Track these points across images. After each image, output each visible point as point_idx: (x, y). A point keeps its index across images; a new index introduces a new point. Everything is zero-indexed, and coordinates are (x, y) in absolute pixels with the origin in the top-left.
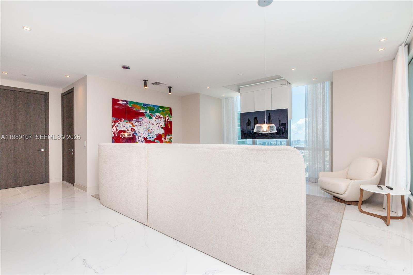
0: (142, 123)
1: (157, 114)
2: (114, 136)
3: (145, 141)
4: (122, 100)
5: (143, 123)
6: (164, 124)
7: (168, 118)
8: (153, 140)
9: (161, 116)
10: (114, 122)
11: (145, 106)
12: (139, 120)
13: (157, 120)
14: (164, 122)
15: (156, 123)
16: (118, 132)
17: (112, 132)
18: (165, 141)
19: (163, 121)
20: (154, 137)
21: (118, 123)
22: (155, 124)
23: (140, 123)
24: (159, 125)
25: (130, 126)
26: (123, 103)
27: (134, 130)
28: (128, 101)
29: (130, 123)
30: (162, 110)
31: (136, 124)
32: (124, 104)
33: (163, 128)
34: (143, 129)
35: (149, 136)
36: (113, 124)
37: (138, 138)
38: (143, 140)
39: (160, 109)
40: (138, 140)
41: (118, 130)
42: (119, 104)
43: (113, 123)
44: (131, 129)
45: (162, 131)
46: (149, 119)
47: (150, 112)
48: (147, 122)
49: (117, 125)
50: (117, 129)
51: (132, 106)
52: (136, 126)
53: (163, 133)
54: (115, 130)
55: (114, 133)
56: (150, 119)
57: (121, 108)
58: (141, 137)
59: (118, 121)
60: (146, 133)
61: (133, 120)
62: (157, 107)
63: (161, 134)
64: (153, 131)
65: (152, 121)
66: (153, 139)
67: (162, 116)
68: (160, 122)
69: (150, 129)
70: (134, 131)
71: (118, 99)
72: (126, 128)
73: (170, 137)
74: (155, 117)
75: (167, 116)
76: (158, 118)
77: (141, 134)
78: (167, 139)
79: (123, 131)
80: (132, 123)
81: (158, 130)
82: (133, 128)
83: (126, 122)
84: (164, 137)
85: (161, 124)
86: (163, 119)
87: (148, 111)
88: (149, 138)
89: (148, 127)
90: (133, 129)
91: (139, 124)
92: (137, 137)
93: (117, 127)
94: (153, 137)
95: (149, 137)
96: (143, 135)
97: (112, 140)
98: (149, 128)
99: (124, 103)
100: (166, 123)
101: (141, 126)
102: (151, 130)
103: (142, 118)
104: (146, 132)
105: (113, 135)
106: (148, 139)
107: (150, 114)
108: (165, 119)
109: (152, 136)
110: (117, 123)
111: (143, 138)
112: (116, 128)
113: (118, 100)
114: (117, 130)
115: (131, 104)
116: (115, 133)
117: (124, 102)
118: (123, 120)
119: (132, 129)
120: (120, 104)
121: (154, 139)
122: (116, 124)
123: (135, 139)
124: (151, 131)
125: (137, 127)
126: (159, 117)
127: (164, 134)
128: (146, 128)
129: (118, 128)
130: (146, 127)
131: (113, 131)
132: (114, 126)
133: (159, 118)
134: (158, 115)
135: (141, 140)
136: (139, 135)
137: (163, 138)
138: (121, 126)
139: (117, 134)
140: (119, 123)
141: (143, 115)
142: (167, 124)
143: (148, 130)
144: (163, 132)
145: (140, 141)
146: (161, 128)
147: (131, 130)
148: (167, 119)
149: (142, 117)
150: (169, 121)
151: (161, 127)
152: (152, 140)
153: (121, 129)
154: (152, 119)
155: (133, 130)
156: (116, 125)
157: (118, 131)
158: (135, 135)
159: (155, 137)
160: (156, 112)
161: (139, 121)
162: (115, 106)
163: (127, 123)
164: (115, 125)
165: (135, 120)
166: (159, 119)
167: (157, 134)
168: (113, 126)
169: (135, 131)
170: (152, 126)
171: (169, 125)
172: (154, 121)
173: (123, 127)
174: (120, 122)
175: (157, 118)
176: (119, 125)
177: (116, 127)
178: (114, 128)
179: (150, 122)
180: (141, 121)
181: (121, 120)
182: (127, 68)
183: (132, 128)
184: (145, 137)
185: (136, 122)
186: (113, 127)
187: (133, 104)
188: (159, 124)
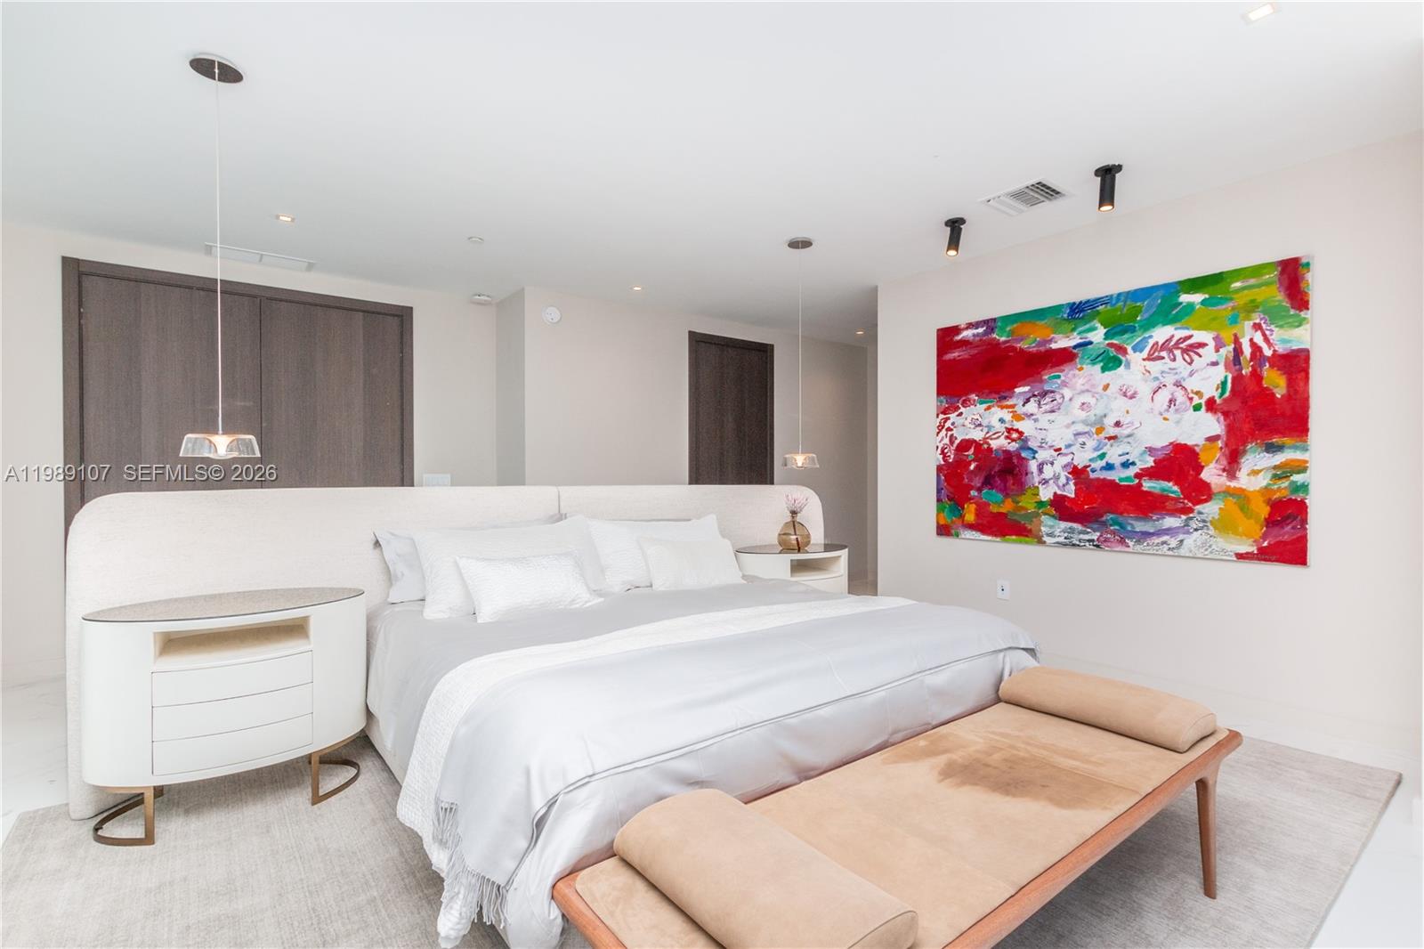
0: (1063, 397)
1: (1161, 334)
2: (943, 463)
3: (1075, 484)
4: (970, 326)
5: (1067, 398)
6: (1224, 383)
7: (1258, 338)
8: (1127, 479)
9: (1190, 337)
10: (942, 413)
11: (1079, 312)
12: (1047, 388)
13: (1155, 367)
14: (1221, 367)
15: (1156, 384)
16: (957, 447)
17: (937, 447)
18: (1233, 484)
19: (1215, 364)
20: (1133, 464)
21: (957, 413)
22: (1145, 389)
23: (1048, 399)
24: (1179, 395)
25: (1002, 421)
26: (974, 335)
27: (1021, 433)
28: (994, 320)
29: (1002, 408)
30: (1203, 303)
31: (1032, 407)
32: (978, 335)
33: (1211, 405)
34: (1068, 426)
35: (1102, 456)
36: (939, 420)
37: (1041, 470)
38: (1068, 479)
39: (1185, 298)
40: (1036, 480)
41: (956, 438)
42: (961, 341)
43: (941, 416)
44: (1006, 434)
45: (1201, 429)
46: (1104, 370)
47: (1107, 336)
48: (1088, 391)
49: (953, 424)
50: (952, 435)
51: (1012, 332)
52: (1032, 415)
53: (1212, 439)
54: (946, 441)
55: (942, 452)
56: (1110, 369)
57: (966, 356)
58: (1052, 464)
59: (959, 408)
60: (1084, 444)
61: (1018, 390)
62: (1161, 293)
63: (1190, 443)
64: (1126, 432)
65: (1121, 376)
66: (1132, 471)
67: (1199, 336)
68: (1185, 373)
69: (1109, 421)
70: (1019, 438)
71: (957, 326)
72: (986, 430)
73: (1279, 458)
74: (1145, 354)
75: (1257, 327)
76: (1170, 351)
77: (1056, 450)
78: (1255, 473)
79: (974, 441)
80: (1013, 406)
81: (1170, 423)
82: (1017, 425)
83: (985, 406)
84: (1224, 462)
85: (1192, 384)
86: (1209, 353)
87: (1098, 335)
88: (1103, 468)
89: (1099, 411)
90: (1017, 431)
91: (1044, 408)
92: (1033, 466)
93: (952, 430)
94: (1126, 465)
95: (1103, 463)
96: (1066, 455)
97: (938, 476)
98: (1105, 416)
99: (981, 330)
100: (1246, 371)
101: (1053, 411)
102: (1118, 424)
103: (1059, 377)
104: (1081, 440)
105: (938, 459)
106: (1092, 476)
107: (1111, 345)
108: (1231, 348)
109: (1124, 459)
110: (953, 416)
111: (1065, 466)
112: (950, 433)
113: (955, 330)
114: (952, 439)
115: (1008, 329)
116: (946, 451)
117: (977, 328)
118: (974, 400)
119: (1009, 430)
120: (965, 343)
121: (1138, 476)
122: (949, 419)
123: (1027, 474)
124: (1112, 431)
125: (1036, 420)
126: (1177, 346)
127: (1220, 443)
128: (1085, 422)
129: (955, 432)
130: (1083, 415)
131: (941, 446)
132: (943, 427)
133: (1178, 353)
134: (1173, 336)
135: (1056, 478)
136: (1042, 455)
137: (1212, 465)
138: (967, 423)
139: (952, 456)
140: (961, 414)
141: (1065, 357)
142: (1257, 376)
143: (1094, 430)
144: (1213, 433)
145: (1051, 482)
146: (1197, 408)
147: (1007, 437)
148: (1253, 343)
149: (1062, 371)
150: (1268, 352)
151: (1196, 401)
152: (1121, 480)
153: (967, 437)
154: (1122, 367)
155: (1015, 435)
156: (948, 424)
157: (955, 445)
158: (1024, 454)
159: (1149, 462)
160: (1150, 324)
161: (1044, 394)
162: (946, 353)
163: (989, 408)
164: (945, 422)
165: (1026, 389)
166: (1174, 360)
167: (1161, 442)
168: (941, 427)
169: (1026, 440)
170: (1122, 403)
171: (1277, 383)
172: (1140, 376)
173: (973, 426)
174: (962, 410)
175: (1164, 354)
176: (959, 421)
177: (949, 429)
178: (944, 432)
179: (1106, 387)
180: (1052, 392)
181: (965, 404)
182: (806, 244)
183: (1012, 429)
184: (1081, 459)
185: (1028, 401)
186: (940, 430)
187: (1015, 325)
188: (1178, 384)
